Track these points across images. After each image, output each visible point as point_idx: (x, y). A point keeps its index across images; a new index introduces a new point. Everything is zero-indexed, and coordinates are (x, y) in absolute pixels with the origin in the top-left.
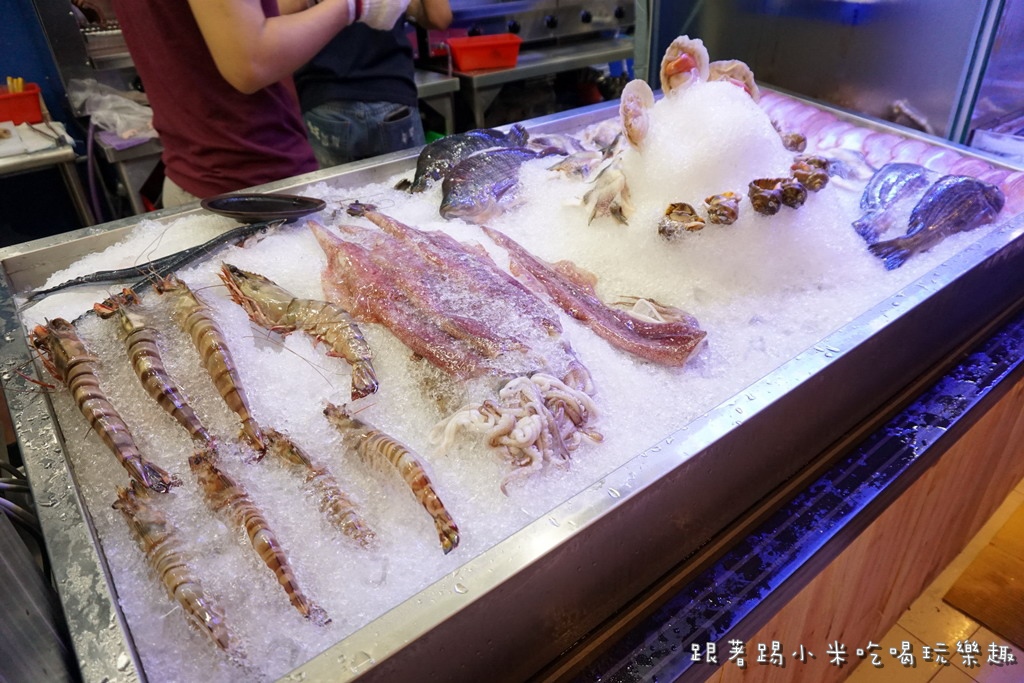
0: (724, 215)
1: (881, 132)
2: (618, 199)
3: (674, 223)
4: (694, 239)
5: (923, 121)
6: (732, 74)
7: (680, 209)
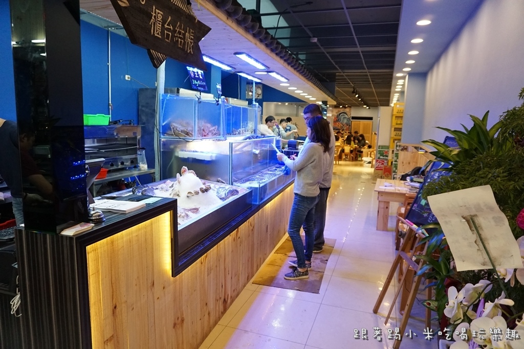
0: (197, 193)
1: (217, 184)
2: (178, 193)
3: (189, 195)
4: (193, 197)
5: (224, 182)
6: (191, 172)
7: (189, 193)
